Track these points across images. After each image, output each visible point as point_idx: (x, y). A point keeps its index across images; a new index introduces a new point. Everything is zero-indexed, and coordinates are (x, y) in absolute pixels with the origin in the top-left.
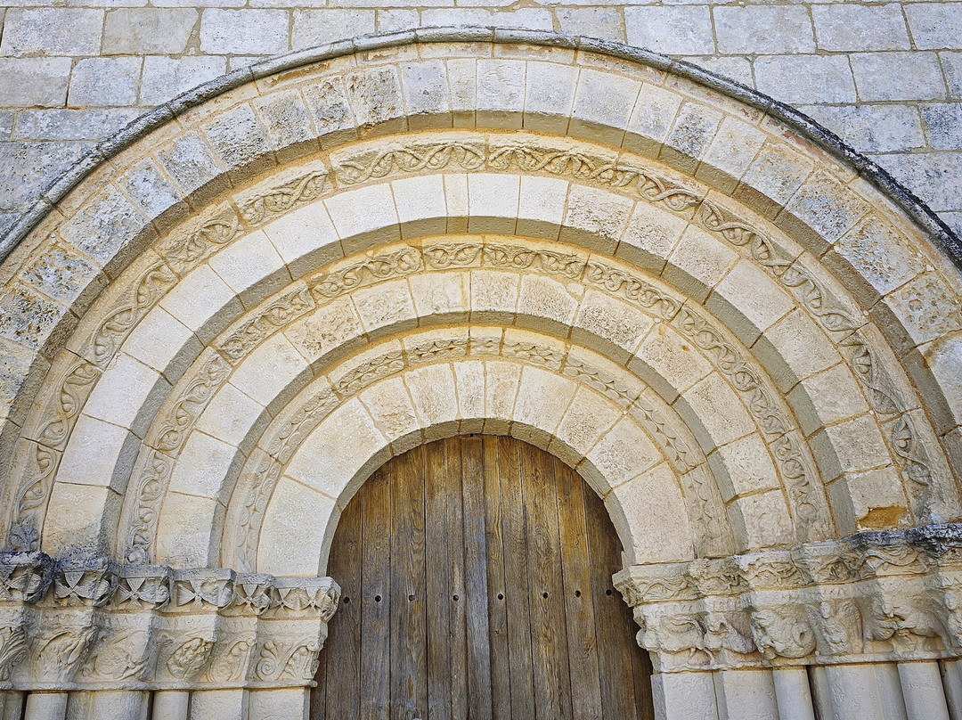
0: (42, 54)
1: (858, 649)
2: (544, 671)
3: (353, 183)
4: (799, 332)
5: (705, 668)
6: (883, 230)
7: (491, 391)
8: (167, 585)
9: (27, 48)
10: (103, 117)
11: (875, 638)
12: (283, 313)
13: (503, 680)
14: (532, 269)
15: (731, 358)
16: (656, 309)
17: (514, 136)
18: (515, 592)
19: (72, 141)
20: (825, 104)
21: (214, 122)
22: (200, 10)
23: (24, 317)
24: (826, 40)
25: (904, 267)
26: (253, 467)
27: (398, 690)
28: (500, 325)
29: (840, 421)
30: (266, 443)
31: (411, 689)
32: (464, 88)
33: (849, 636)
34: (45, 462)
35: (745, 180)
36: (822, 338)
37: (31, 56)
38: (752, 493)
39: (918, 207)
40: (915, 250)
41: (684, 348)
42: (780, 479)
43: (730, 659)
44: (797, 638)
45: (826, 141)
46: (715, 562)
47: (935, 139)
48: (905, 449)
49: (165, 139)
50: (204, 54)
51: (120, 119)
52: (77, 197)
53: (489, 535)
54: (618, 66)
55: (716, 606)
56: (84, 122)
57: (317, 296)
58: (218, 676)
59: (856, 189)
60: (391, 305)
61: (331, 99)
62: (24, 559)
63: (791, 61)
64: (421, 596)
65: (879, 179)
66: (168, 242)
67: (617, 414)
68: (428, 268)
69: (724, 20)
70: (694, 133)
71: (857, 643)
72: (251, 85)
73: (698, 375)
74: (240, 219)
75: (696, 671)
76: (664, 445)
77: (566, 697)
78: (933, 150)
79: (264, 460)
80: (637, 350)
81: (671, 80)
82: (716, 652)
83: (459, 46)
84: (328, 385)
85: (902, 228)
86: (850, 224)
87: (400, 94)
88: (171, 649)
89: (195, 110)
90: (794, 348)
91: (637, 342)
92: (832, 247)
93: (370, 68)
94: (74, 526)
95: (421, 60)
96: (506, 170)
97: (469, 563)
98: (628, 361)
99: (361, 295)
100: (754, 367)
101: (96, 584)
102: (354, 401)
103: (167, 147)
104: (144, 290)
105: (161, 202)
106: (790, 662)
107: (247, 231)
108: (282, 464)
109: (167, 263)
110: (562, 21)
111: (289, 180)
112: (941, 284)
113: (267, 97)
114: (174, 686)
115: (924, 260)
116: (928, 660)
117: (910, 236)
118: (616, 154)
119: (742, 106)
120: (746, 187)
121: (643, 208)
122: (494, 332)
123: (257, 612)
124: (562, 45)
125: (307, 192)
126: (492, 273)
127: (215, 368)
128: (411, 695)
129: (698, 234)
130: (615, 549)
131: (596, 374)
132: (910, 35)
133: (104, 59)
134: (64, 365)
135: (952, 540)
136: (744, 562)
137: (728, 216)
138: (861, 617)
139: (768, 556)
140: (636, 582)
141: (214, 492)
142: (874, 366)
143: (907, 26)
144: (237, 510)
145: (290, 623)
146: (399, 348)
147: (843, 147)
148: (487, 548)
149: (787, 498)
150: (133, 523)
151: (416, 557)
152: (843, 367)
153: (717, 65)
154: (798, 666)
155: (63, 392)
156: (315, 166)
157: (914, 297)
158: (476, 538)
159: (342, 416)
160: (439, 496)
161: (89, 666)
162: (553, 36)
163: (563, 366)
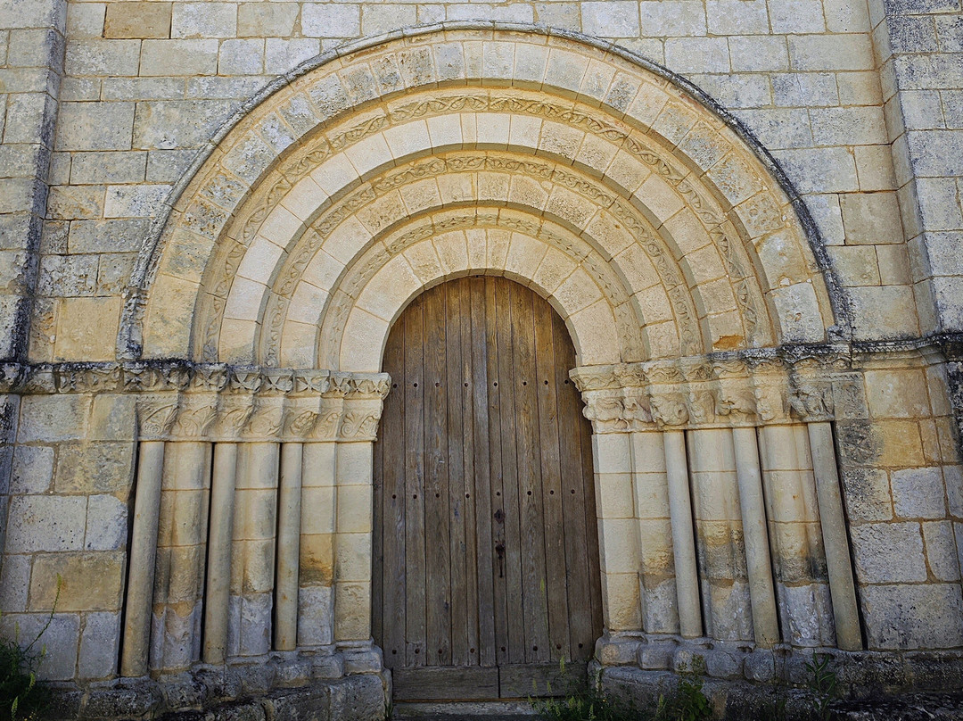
0: (198, 36)
1: (712, 421)
2: (523, 432)
3: (402, 121)
4: (686, 223)
5: (624, 431)
6: (738, 162)
7: (490, 250)
8: (292, 380)
9: (188, 32)
10: (242, 83)
11: (720, 414)
12: (355, 203)
13: (496, 438)
14: (518, 171)
15: (646, 235)
16: (599, 200)
17: (507, 91)
18: (506, 382)
19: (224, 100)
20: (709, 73)
21: (314, 87)
22: (300, 4)
23: (204, 219)
24: (714, 27)
25: (749, 187)
26: (337, 303)
27: (428, 442)
28: (496, 206)
29: (707, 282)
30: (344, 287)
31: (437, 442)
32: (474, 62)
33: (706, 413)
34: (218, 306)
35: (653, 127)
36: (700, 227)
37: (192, 38)
38: (655, 323)
39: (759, 149)
40: (758, 176)
41: (616, 226)
42: (674, 314)
43: (638, 426)
44: (676, 413)
45: (707, 102)
46: (631, 365)
47: (778, 99)
48: (745, 300)
49: (283, 98)
50: (305, 37)
51: (253, 84)
52: (230, 140)
53: (488, 344)
54: (575, 47)
55: (630, 393)
56: (230, 86)
57: (377, 191)
58: (320, 434)
59: (724, 134)
60: (425, 196)
61: (388, 70)
62: (217, 367)
63: (690, 41)
64: (444, 383)
65: (739, 128)
66: (286, 165)
67: (574, 266)
68: (450, 170)
69: (647, 12)
70: (622, 95)
71: (711, 416)
72: (337, 60)
73: (625, 245)
74: (330, 147)
75: (619, 433)
76: (603, 287)
77: (537, 449)
78: (776, 107)
79: (344, 297)
80: (586, 227)
81: (609, 57)
82: (630, 421)
83: (471, 32)
84: (384, 248)
85: (750, 161)
86: (717, 158)
87: (433, 67)
88: (292, 418)
89: (301, 79)
90: (682, 234)
91: (586, 222)
92: (705, 173)
93: (414, 48)
94: (237, 345)
95: (447, 42)
96: (502, 111)
97: (475, 363)
98: (580, 234)
99: (404, 189)
100: (659, 242)
101: (255, 381)
102: (399, 257)
103: (284, 105)
104: (272, 196)
105: (284, 142)
106: (672, 428)
107: (334, 154)
108: (354, 299)
109: (285, 177)
110: (539, 13)
111: (361, 122)
112: (771, 198)
113: (347, 69)
114: (295, 440)
115: (762, 183)
116: (749, 427)
117: (755, 166)
118: (573, 104)
119: (654, 76)
120: (653, 131)
121: (590, 138)
122: (493, 211)
123: (343, 395)
124: (539, 33)
125: (373, 128)
126: (492, 174)
127: (314, 241)
128: (437, 447)
129: (625, 156)
130: (571, 353)
131: (560, 241)
132: (770, 23)
133: (239, 40)
134: (227, 246)
135: (761, 358)
136: (646, 366)
137: (643, 147)
138: (714, 401)
139: (661, 364)
140: (581, 377)
141: (315, 321)
142: (729, 248)
143: (768, 16)
144: (327, 330)
145: (362, 401)
146: (430, 223)
147: (717, 106)
148: (487, 353)
149: (677, 327)
150: (268, 342)
151: (440, 358)
152: (712, 246)
153: (640, 45)
154: (678, 430)
155: (227, 263)
156: (378, 112)
157: (753, 207)
158: (480, 346)
159: (392, 266)
160: (456, 317)
161: (247, 428)
162: (533, 27)
163: (539, 233)
